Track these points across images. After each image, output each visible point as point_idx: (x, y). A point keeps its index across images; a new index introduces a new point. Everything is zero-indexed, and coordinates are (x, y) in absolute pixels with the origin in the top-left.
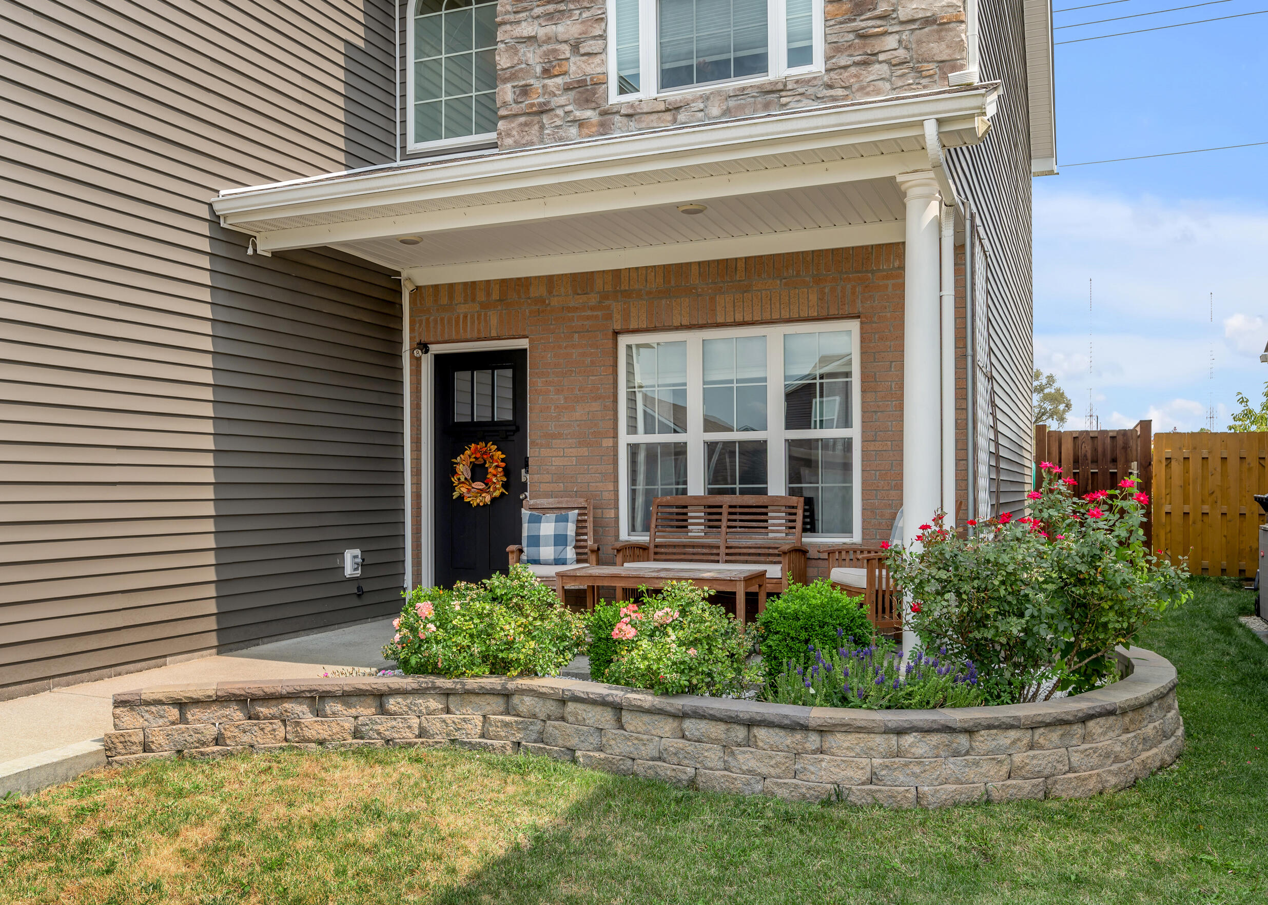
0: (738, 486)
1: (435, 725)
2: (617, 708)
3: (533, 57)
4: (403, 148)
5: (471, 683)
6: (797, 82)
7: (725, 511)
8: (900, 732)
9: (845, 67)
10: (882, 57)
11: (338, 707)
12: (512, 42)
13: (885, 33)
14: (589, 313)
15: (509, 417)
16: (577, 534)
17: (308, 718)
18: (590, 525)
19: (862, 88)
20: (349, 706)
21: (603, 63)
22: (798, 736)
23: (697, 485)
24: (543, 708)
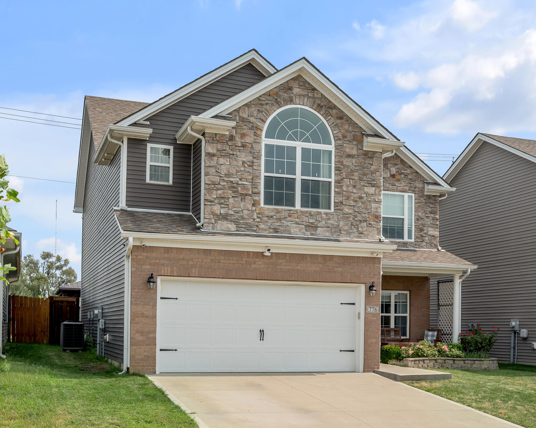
2: (454, 360)
6: (410, 243)
9: (419, 242)
10: (425, 241)
13: (426, 236)
19: (421, 247)
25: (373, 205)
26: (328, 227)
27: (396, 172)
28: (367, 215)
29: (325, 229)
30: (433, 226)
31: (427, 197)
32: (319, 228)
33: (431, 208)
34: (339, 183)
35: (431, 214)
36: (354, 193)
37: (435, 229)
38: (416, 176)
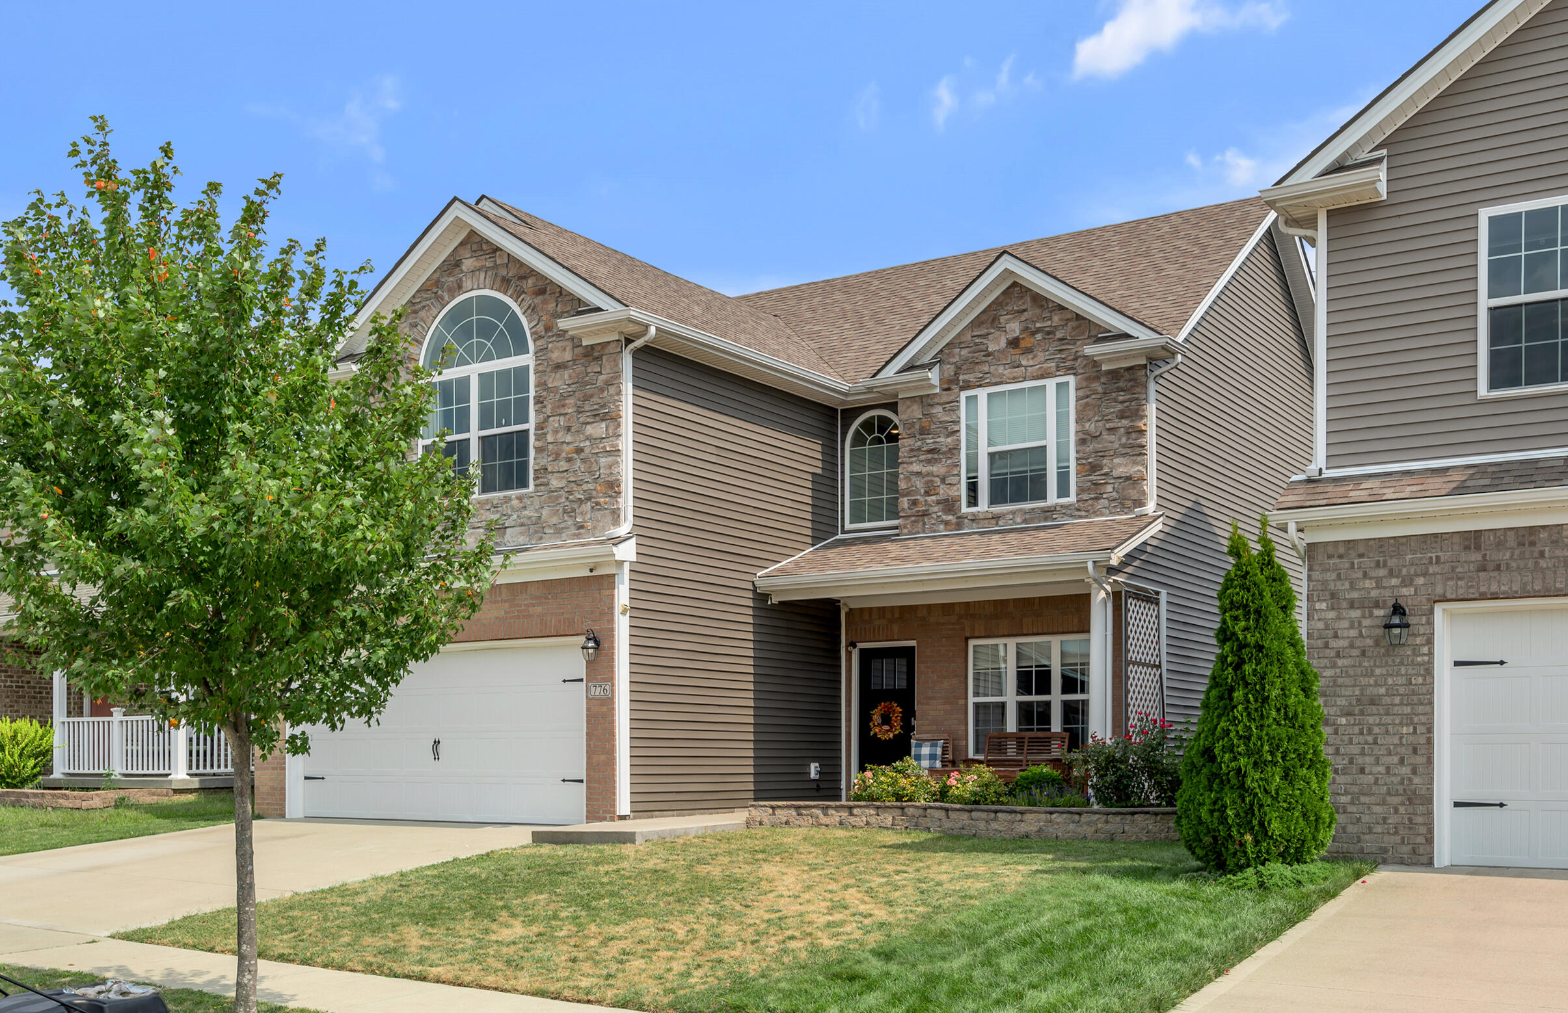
0: (1035, 727)
1: (873, 820)
2: (947, 810)
3: (919, 483)
4: (843, 526)
5: (888, 804)
6: (1062, 506)
7: (1026, 741)
8: (1051, 813)
9: (1086, 500)
10: (1105, 496)
11: (833, 812)
12: (908, 474)
13: (1106, 483)
14: (951, 627)
15: (904, 684)
16: (943, 754)
17: (821, 816)
18: (950, 749)
19: (1096, 512)
20: (838, 812)
21: (959, 490)
22: (1013, 815)
23: (1011, 726)
24: (917, 813)
25: (602, 460)
26: (522, 525)
27: (1022, 332)
28: (591, 486)
29: (518, 528)
30: (1128, 450)
31: (1110, 376)
32: (508, 530)
33: (1122, 402)
34: (542, 429)
35: (1123, 421)
36: (568, 443)
37: (1135, 458)
38: (1077, 328)
